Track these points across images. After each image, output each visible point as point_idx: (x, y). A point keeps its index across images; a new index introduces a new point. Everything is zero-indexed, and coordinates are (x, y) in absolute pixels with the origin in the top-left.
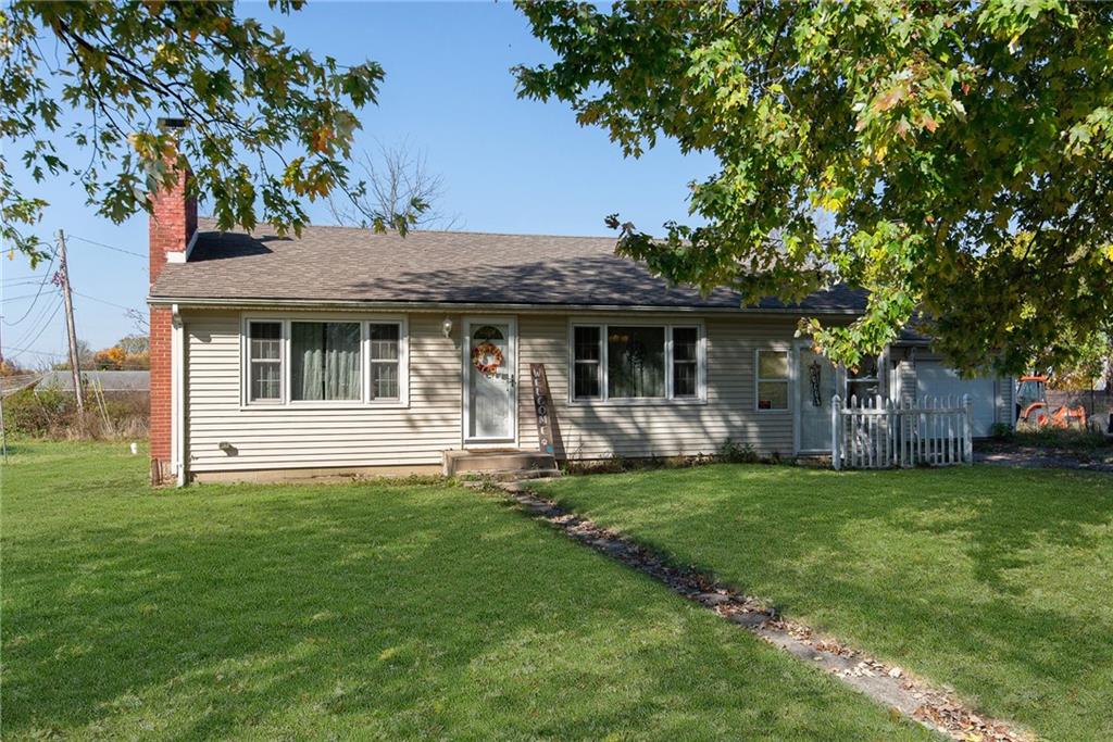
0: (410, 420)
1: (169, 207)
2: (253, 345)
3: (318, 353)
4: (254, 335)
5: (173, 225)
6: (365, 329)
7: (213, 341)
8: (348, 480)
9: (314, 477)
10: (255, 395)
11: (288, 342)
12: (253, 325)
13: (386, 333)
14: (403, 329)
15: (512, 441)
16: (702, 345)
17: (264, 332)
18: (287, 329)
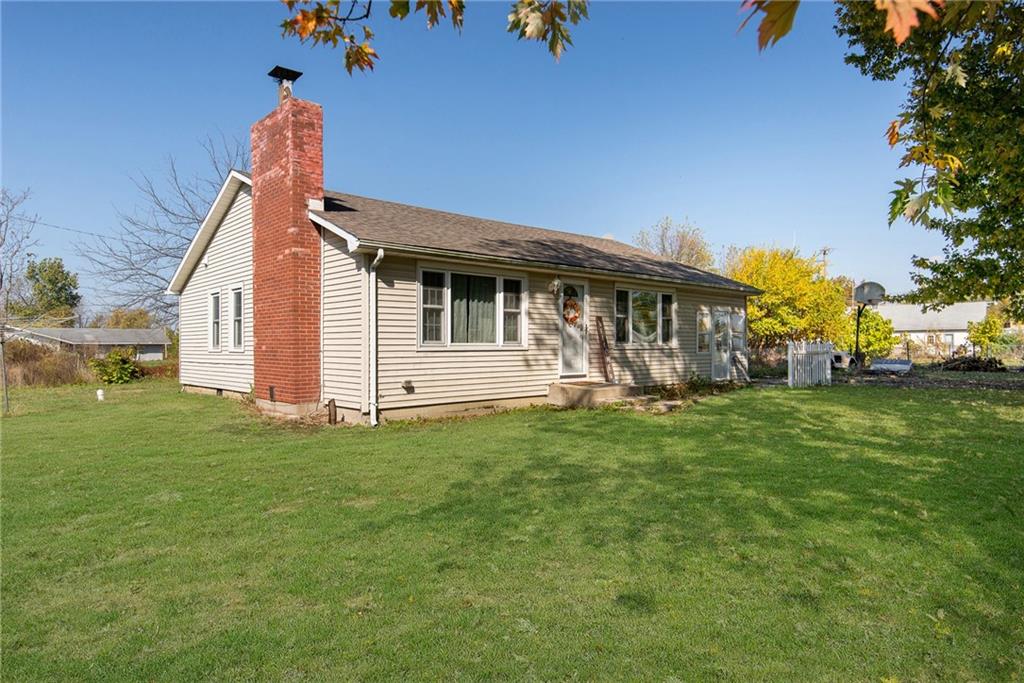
0: (527, 360)
1: (309, 155)
2: (424, 291)
3: (465, 301)
4: (425, 284)
5: (312, 173)
6: (500, 284)
7: (396, 286)
8: (490, 410)
9: (466, 410)
10: (425, 338)
11: (449, 291)
12: (425, 273)
13: (513, 288)
14: (524, 285)
15: (585, 376)
16: (675, 306)
17: (432, 281)
18: (448, 280)
